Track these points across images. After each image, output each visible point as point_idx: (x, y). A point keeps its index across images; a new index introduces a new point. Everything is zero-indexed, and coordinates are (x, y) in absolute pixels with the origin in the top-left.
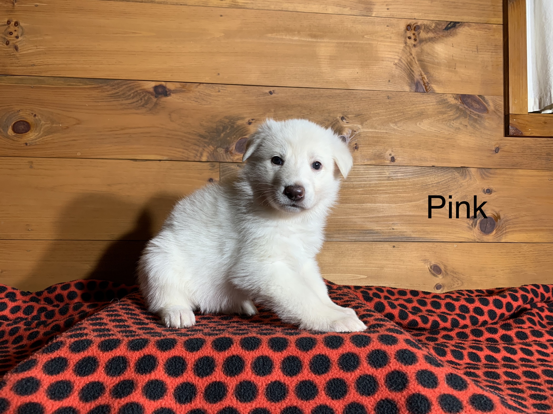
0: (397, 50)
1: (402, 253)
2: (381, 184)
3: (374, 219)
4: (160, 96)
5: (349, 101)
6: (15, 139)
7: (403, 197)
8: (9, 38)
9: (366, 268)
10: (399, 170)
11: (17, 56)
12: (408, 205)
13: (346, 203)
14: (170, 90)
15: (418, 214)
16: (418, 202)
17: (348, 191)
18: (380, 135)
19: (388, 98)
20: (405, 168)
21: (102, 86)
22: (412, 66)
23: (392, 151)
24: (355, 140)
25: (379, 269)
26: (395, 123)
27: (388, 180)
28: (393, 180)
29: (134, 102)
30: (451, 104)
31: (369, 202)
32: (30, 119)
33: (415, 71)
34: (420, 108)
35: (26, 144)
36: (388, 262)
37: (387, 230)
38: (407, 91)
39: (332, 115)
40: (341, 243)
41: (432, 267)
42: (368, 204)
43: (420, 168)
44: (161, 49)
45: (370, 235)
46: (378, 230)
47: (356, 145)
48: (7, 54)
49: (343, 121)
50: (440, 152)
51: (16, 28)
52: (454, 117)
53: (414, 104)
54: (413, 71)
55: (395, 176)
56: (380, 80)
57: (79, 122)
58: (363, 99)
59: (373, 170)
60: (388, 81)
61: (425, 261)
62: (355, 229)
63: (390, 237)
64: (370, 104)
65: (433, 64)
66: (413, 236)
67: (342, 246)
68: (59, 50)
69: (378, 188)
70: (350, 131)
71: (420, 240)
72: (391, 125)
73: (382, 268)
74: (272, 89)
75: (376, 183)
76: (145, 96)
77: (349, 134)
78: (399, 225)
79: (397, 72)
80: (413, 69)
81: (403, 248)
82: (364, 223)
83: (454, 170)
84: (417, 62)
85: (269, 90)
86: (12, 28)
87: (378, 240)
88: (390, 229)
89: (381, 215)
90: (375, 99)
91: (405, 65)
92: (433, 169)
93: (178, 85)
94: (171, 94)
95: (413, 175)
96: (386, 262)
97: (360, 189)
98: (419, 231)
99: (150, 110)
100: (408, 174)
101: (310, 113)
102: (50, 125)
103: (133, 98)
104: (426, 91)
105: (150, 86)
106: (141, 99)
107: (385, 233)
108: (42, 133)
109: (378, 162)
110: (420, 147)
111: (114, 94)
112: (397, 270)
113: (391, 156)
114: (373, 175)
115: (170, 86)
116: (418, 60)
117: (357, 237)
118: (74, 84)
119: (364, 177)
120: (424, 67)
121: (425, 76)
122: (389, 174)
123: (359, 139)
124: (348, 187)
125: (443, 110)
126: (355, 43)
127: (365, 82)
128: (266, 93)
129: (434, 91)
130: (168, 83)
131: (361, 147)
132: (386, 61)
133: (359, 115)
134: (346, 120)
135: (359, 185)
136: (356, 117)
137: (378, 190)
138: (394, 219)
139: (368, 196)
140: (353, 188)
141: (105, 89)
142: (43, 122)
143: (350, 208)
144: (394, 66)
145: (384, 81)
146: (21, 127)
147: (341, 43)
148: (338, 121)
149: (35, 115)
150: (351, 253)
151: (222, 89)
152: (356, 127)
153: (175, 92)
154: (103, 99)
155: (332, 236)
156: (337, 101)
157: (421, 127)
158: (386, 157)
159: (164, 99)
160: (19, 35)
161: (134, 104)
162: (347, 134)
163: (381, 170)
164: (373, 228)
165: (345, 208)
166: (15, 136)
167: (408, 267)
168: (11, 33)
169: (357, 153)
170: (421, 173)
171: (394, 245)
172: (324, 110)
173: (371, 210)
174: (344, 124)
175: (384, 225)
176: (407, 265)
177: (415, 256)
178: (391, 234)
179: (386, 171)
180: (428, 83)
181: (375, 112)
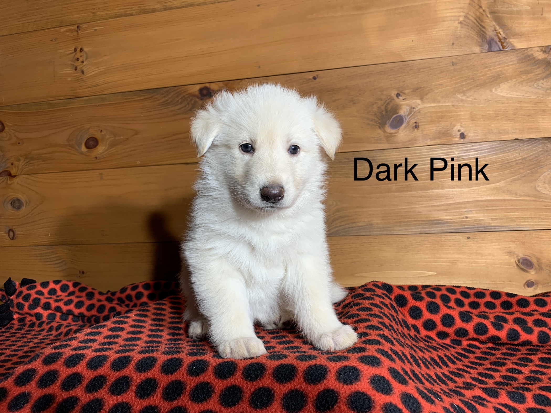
0: (462, 5)
1: (479, 245)
3: (442, 208)
4: (205, 98)
5: (404, 74)
6: (88, 154)
8: (77, 64)
9: (435, 264)
10: (472, 148)
11: (84, 79)
13: (408, 191)
14: (213, 91)
15: (498, 198)
16: (498, 184)
18: (445, 109)
19: (453, 65)
20: (479, 145)
21: (152, 97)
22: (482, 21)
23: (461, 127)
24: (414, 118)
25: (451, 264)
26: (464, 92)
27: (457, 160)
28: (464, 159)
29: (182, 108)
30: (539, 60)
31: (435, 188)
32: (98, 135)
33: (487, 27)
34: (496, 70)
35: (96, 158)
36: (461, 256)
37: (459, 218)
38: (477, 52)
40: (403, 236)
41: (521, 261)
42: (434, 191)
43: (499, 143)
44: (203, 51)
45: (438, 225)
46: (448, 219)
47: (416, 124)
48: (77, 79)
49: (398, 98)
50: (525, 121)
51: (82, 54)
52: (544, 75)
53: (486, 67)
54: (484, 27)
55: (466, 156)
56: (441, 45)
57: (137, 133)
58: (421, 70)
59: (439, 151)
60: (451, 44)
61: (510, 253)
62: (419, 219)
63: (463, 227)
64: (431, 74)
65: (511, 14)
66: (493, 225)
67: (405, 239)
68: (117, 68)
70: (408, 108)
71: (502, 229)
72: (459, 96)
73: (454, 262)
74: (315, 74)
76: (191, 100)
77: (407, 112)
78: (474, 212)
79: (462, 31)
80: (484, 25)
81: (480, 239)
82: (430, 213)
83: (546, 141)
84: (489, 16)
85: (313, 76)
86: (78, 54)
87: (448, 231)
88: (463, 218)
89: (451, 202)
90: (437, 68)
91: (473, 22)
92: (516, 142)
93: (220, 84)
95: (489, 152)
96: (459, 256)
97: (423, 174)
98: (502, 219)
100: (483, 151)
101: (360, 94)
102: (113, 139)
103: (181, 103)
104: (503, 48)
105: (196, 89)
106: (188, 104)
107: (457, 223)
108: (107, 146)
109: (444, 140)
110: (497, 118)
111: (165, 102)
112: (474, 265)
113: (461, 132)
115: (213, 87)
116: (491, 13)
117: (422, 228)
119: (428, 160)
120: (498, 20)
121: (501, 31)
122: (459, 153)
123: (419, 117)
125: (528, 68)
126: (408, 7)
127: (422, 50)
128: (310, 79)
129: (514, 46)
130: (212, 84)
131: (422, 125)
132: (447, 21)
133: (417, 89)
134: (401, 96)
135: (422, 169)
136: (413, 91)
138: (467, 205)
141: (156, 98)
142: (108, 136)
143: (412, 197)
144: (459, 25)
145: (446, 45)
146: (92, 143)
147: (391, 10)
148: (393, 99)
150: (415, 247)
152: (414, 103)
154: (156, 108)
155: (392, 229)
156: (390, 77)
157: (498, 94)
158: (454, 134)
160: (84, 60)
162: (404, 112)
163: (448, 150)
164: (441, 218)
165: (406, 197)
166: (87, 151)
167: (488, 261)
168: (78, 59)
169: (417, 133)
170: (500, 149)
171: (468, 236)
172: (375, 89)
173: (439, 197)
174: (400, 101)
175: (455, 214)
176: (486, 259)
177: (497, 248)
178: (464, 223)
179: (454, 150)
180: (505, 38)
181: (437, 83)
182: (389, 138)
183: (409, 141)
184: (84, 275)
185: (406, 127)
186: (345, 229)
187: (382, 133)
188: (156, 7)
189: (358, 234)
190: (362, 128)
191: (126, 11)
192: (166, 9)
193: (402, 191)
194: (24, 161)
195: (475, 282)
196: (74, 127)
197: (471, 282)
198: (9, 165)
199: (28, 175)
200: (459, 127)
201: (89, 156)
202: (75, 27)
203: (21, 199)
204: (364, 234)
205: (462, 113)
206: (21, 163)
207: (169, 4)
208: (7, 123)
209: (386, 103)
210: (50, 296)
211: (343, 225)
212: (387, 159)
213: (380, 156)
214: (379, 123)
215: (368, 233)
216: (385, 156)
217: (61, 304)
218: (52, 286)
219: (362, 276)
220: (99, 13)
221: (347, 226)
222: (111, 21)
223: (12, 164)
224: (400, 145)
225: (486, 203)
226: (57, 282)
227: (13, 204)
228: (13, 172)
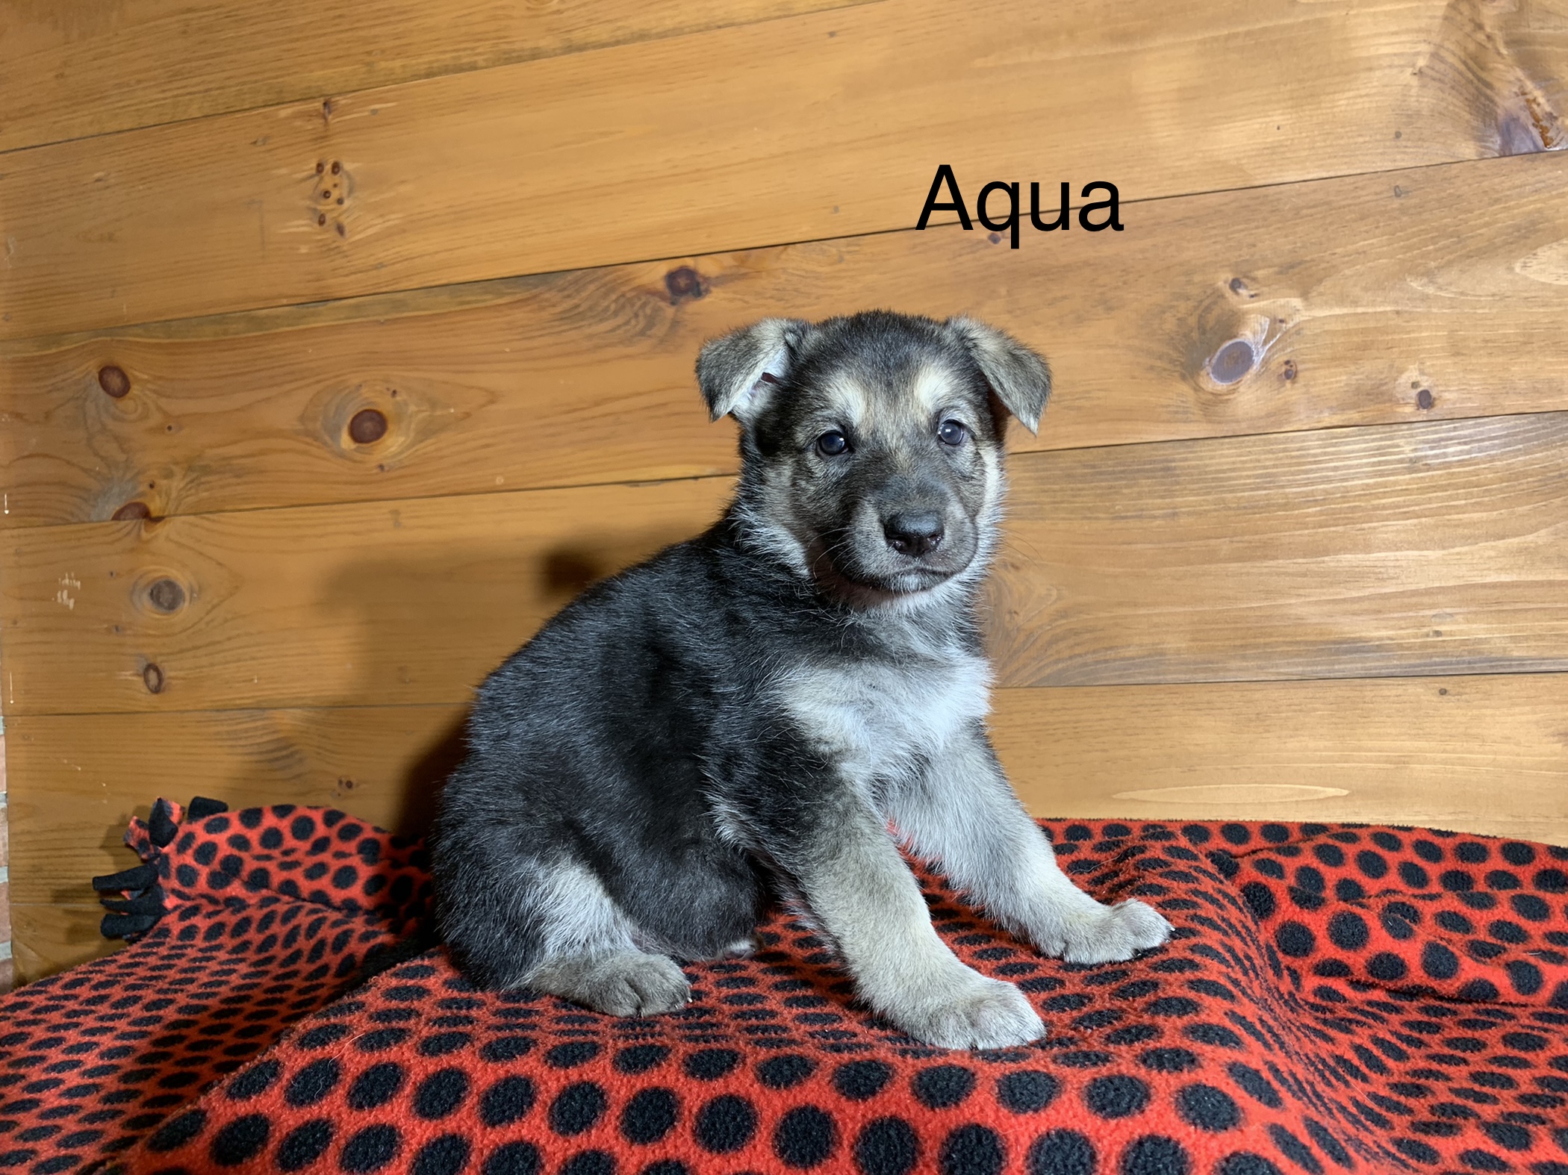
0: (1423, 23)
1: (1475, 712)
2: (1384, 485)
3: (1366, 605)
4: (682, 299)
5: (1254, 224)
6: (358, 457)
7: (1472, 524)
8: (325, 206)
9: (1346, 765)
10: (1452, 434)
11: (345, 248)
12: (1493, 548)
13: (1265, 557)
14: (706, 279)
15: (1531, 578)
16: (1530, 537)
17: (1268, 519)
18: (1372, 324)
19: (1398, 195)
20: (1474, 426)
21: (535, 297)
22: (1483, 68)
23: (1422, 373)
24: (1283, 349)
25: (1393, 766)
26: (1429, 275)
27: (1411, 470)
28: (1429, 467)
29: (619, 327)
31: (1345, 550)
32: (385, 405)
33: (1497, 85)
34: (1525, 209)
35: (381, 467)
36: (1422, 744)
37: (1416, 636)
38: (1468, 157)
39: (1197, 278)
40: (1253, 686)
42: (1341, 557)
43: (1533, 418)
44: (675, 167)
45: (1355, 656)
46: (1380, 639)
47: (1288, 367)
48: (326, 248)
49: (1237, 294)
51: (337, 179)
53: (1497, 201)
54: (1489, 85)
55: (1436, 456)
56: (1361, 139)
57: (493, 397)
58: (1305, 212)
59: (1355, 443)
60: (1392, 136)
62: (1299, 639)
63: (1428, 661)
64: (1331, 224)
66: (1515, 654)
67: (1258, 695)
68: (435, 216)
69: (1376, 502)
70: (1266, 322)
71: (1543, 668)
72: (1414, 285)
73: (1402, 761)
75: (1367, 485)
76: (644, 305)
77: (1262, 332)
78: (1460, 618)
79: (1424, 99)
80: (1489, 79)
81: (1479, 696)
82: (1330, 620)
84: (1504, 51)
86: (328, 181)
87: (1384, 672)
88: (1427, 635)
89: (1391, 588)
90: (1350, 205)
91: (1456, 70)
93: (728, 260)
94: (712, 289)
95: (1506, 445)
96: (1416, 744)
97: (1310, 510)
98: (1540, 637)
99: (662, 341)
100: (1487, 443)
101: (1125, 283)
102: (427, 414)
103: (616, 313)
104: (1546, 145)
105: (656, 275)
106: (636, 315)
107: (1408, 649)
108: (412, 434)
109: (1370, 413)
110: (1529, 348)
111: (570, 310)
112: (1458, 768)
113: (1420, 389)
114: (1356, 458)
115: (707, 267)
116: (1508, 44)
117: (1308, 664)
118: (474, 298)
119: (1323, 469)
120: (1532, 62)
121: (1538, 95)
122: (1415, 450)
123: (1297, 347)
124: (1268, 505)
126: (1265, 30)
127: (1305, 153)
128: (981, 242)
130: (701, 259)
131: (1307, 370)
132: (1380, 67)
133: (1292, 267)
134: (1246, 287)
135: (1307, 494)
136: (1280, 273)
137: (1376, 508)
138: (1440, 598)
139: (1340, 529)
140: (1285, 506)
141: (546, 300)
142: (412, 408)
143: (1278, 574)
144: (1414, 82)
145: (1378, 137)
146: (368, 426)
147: (1216, 39)
148: (1222, 296)
149: (394, 392)
150: (1288, 718)
151: (849, 252)
152: (1282, 306)
153: (723, 280)
154: (547, 328)
155: (1220, 665)
156: (1212, 232)
157: (1532, 277)
158: (1399, 396)
159: (694, 307)
160: (345, 195)
161: (620, 331)
162: (1254, 333)
163: (1381, 439)
164: (1363, 634)
165: (1261, 574)
166: (355, 450)
167: (1499, 757)
168: (326, 194)
169: (1292, 392)
170: (1537, 437)
171: (1443, 686)
172: (1168, 268)
173: (1356, 576)
174: (1242, 301)
175: (1403, 623)
176: (1495, 753)
177: (1528, 722)
178: (1431, 651)
179: (1401, 442)
180: (1551, 117)
181: (1350, 248)
182: (1212, 405)
183: (1269, 415)
184: (353, 792)
185: (1259, 375)
186: (1085, 665)
187: (1192, 392)
188: (543, 43)
189: (1121, 681)
190: (1133, 377)
191: (459, 57)
192: (570, 49)
193: (1251, 559)
194: (185, 476)
195: (1462, 816)
196: (318, 382)
197: (1450, 818)
198: (144, 488)
199: (195, 514)
200: (1416, 373)
201: (361, 462)
202: (318, 105)
203: (178, 583)
204: (1140, 680)
205: (1424, 334)
206: (177, 484)
207: (578, 36)
208: (137, 373)
209: (1202, 308)
210: (266, 852)
211: (1080, 655)
212: (1207, 466)
213: (1186, 460)
214: (1182, 364)
215: (1152, 678)
216: (1201, 458)
217: (297, 875)
218: (269, 820)
219: (1133, 800)
220: (383, 64)
221: (1089, 658)
222: (419, 85)
223: (152, 486)
224: (1243, 427)
225: (1496, 593)
226: (282, 811)
227: (155, 595)
228: (155, 506)
